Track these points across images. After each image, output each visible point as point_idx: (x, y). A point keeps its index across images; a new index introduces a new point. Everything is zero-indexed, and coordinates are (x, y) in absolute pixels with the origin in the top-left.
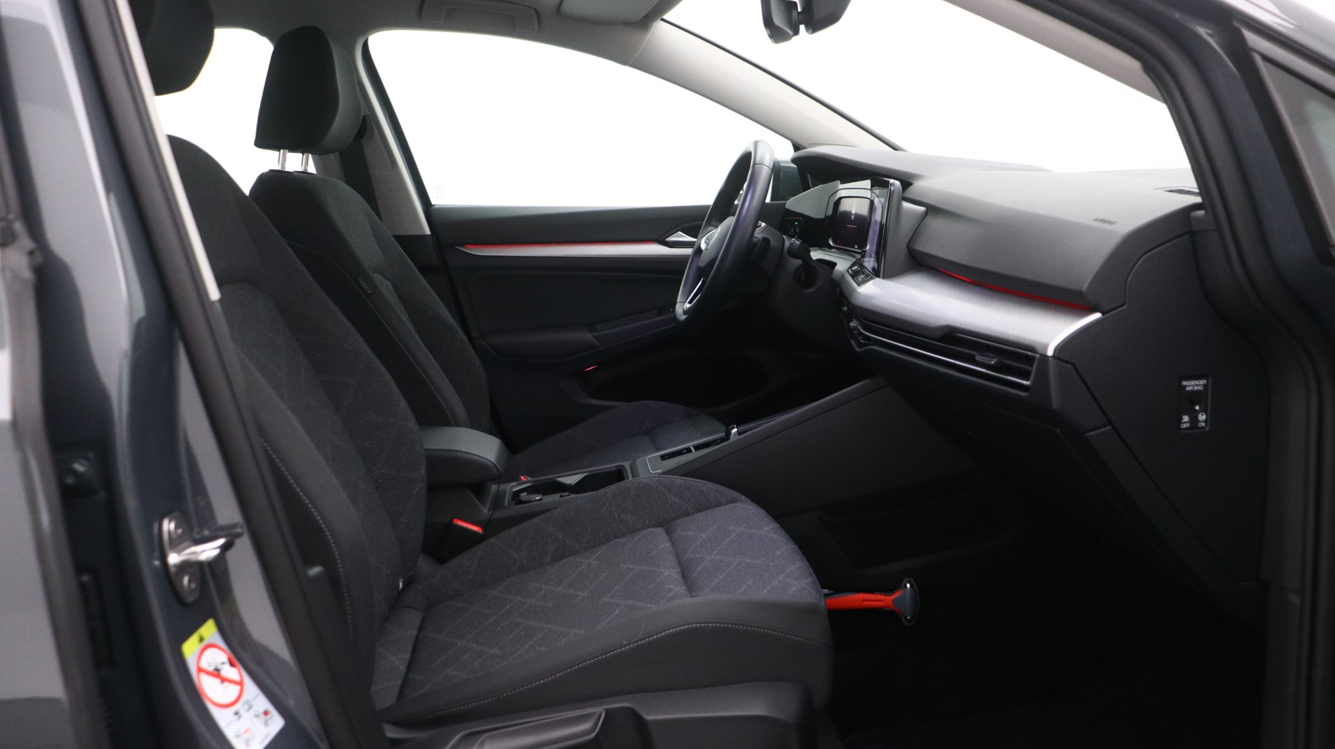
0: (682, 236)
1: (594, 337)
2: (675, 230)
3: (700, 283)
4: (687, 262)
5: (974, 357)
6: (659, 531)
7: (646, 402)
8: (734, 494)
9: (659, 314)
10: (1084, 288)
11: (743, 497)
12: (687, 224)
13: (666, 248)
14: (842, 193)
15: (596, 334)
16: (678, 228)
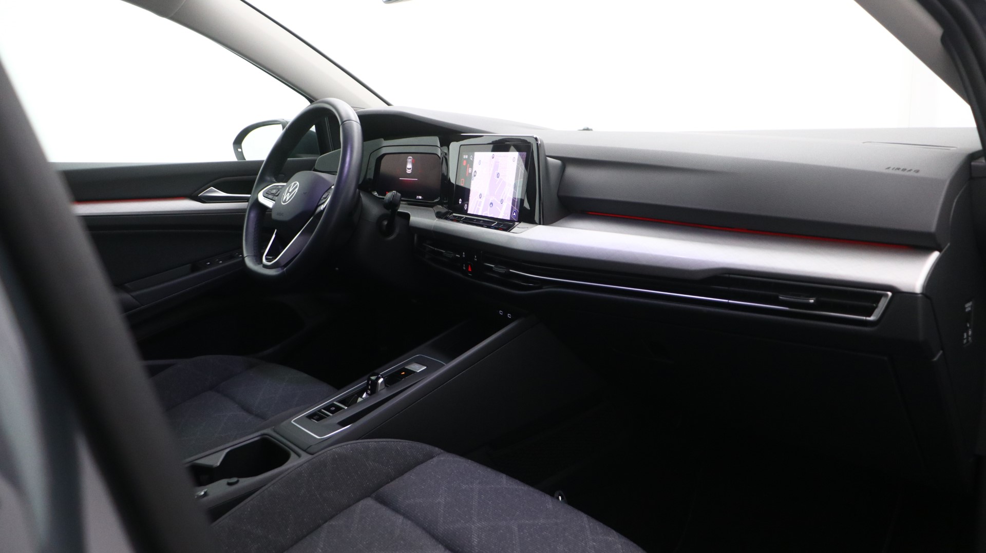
0: (215, 191)
1: (132, 296)
2: (206, 186)
3: (274, 236)
4: (244, 216)
5: (777, 297)
6: (369, 502)
7: (203, 357)
8: (428, 448)
9: (194, 269)
10: (933, 228)
11: (437, 449)
12: (222, 179)
13: (200, 203)
14: (384, 151)
15: (135, 294)
16: (211, 183)
